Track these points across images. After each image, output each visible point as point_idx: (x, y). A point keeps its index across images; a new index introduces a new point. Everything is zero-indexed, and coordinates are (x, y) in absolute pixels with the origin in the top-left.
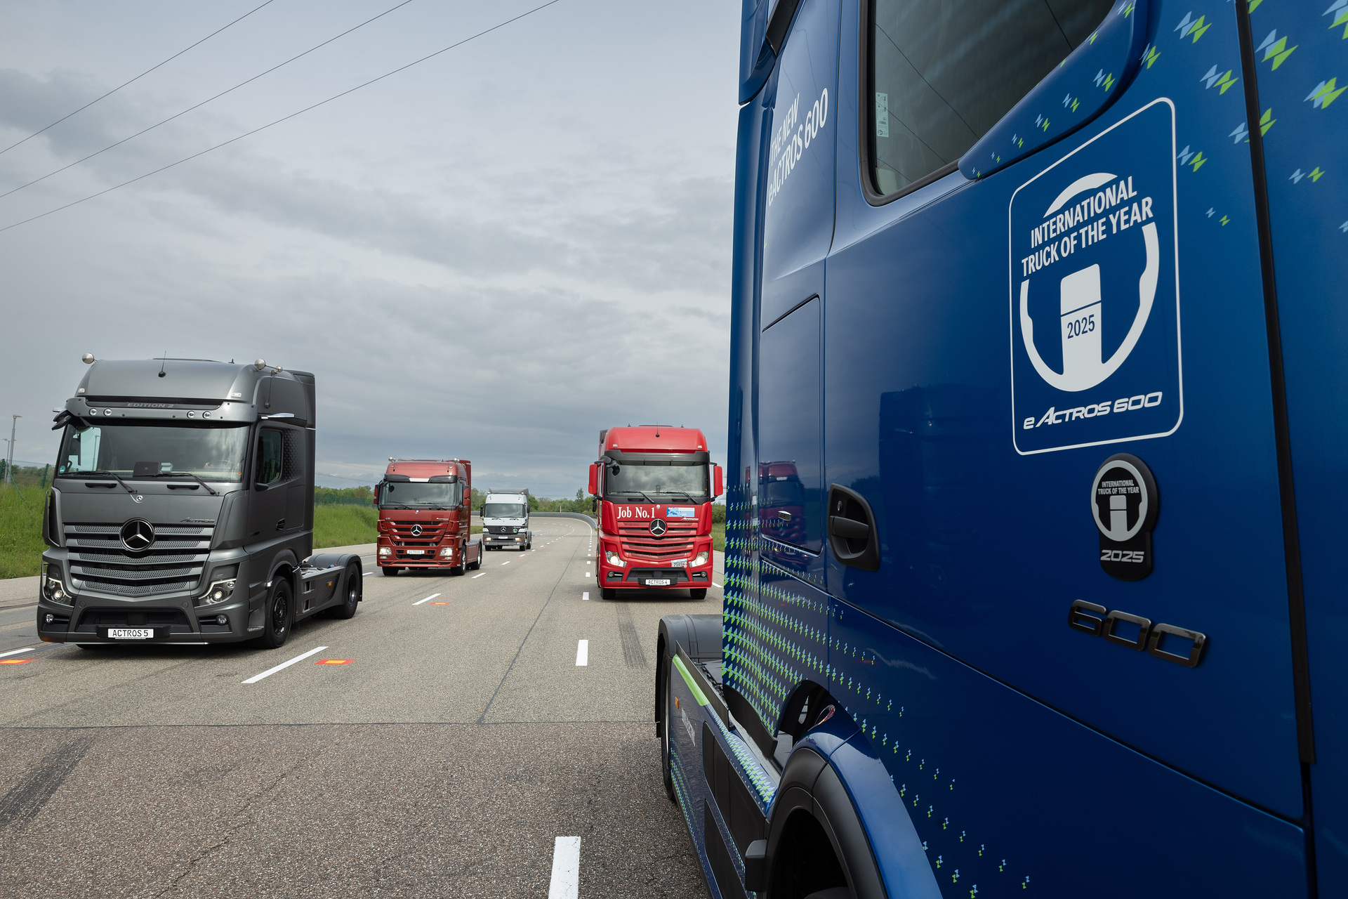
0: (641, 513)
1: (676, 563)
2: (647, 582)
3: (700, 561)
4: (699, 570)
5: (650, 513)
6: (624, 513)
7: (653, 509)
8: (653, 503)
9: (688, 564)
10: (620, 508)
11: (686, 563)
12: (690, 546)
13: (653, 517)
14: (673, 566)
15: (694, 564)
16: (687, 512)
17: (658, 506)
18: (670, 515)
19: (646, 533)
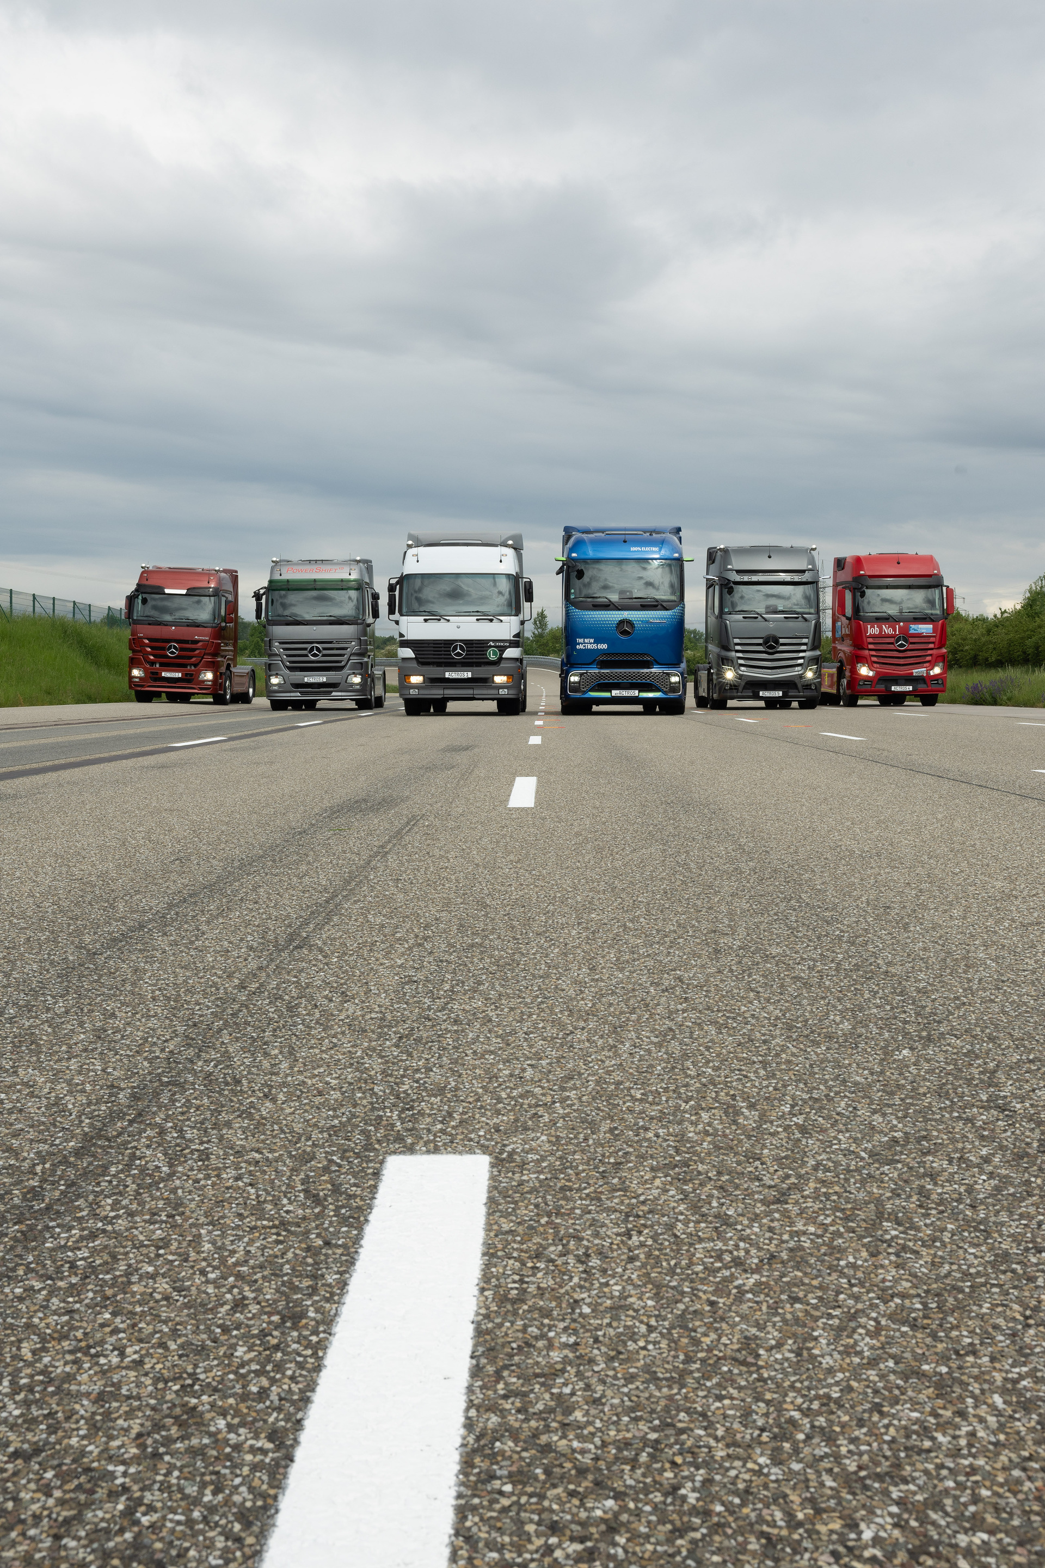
0: (887, 630)
2: (893, 688)
4: (936, 677)
16: (925, 629)
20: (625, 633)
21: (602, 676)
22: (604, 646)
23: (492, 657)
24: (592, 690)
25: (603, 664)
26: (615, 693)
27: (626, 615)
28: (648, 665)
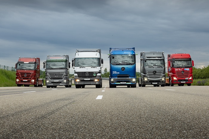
20: (123, 70)
21: (118, 79)
22: (119, 73)
23: (95, 76)
24: (116, 82)
25: (118, 77)
26: (121, 83)
27: (123, 66)
28: (128, 77)
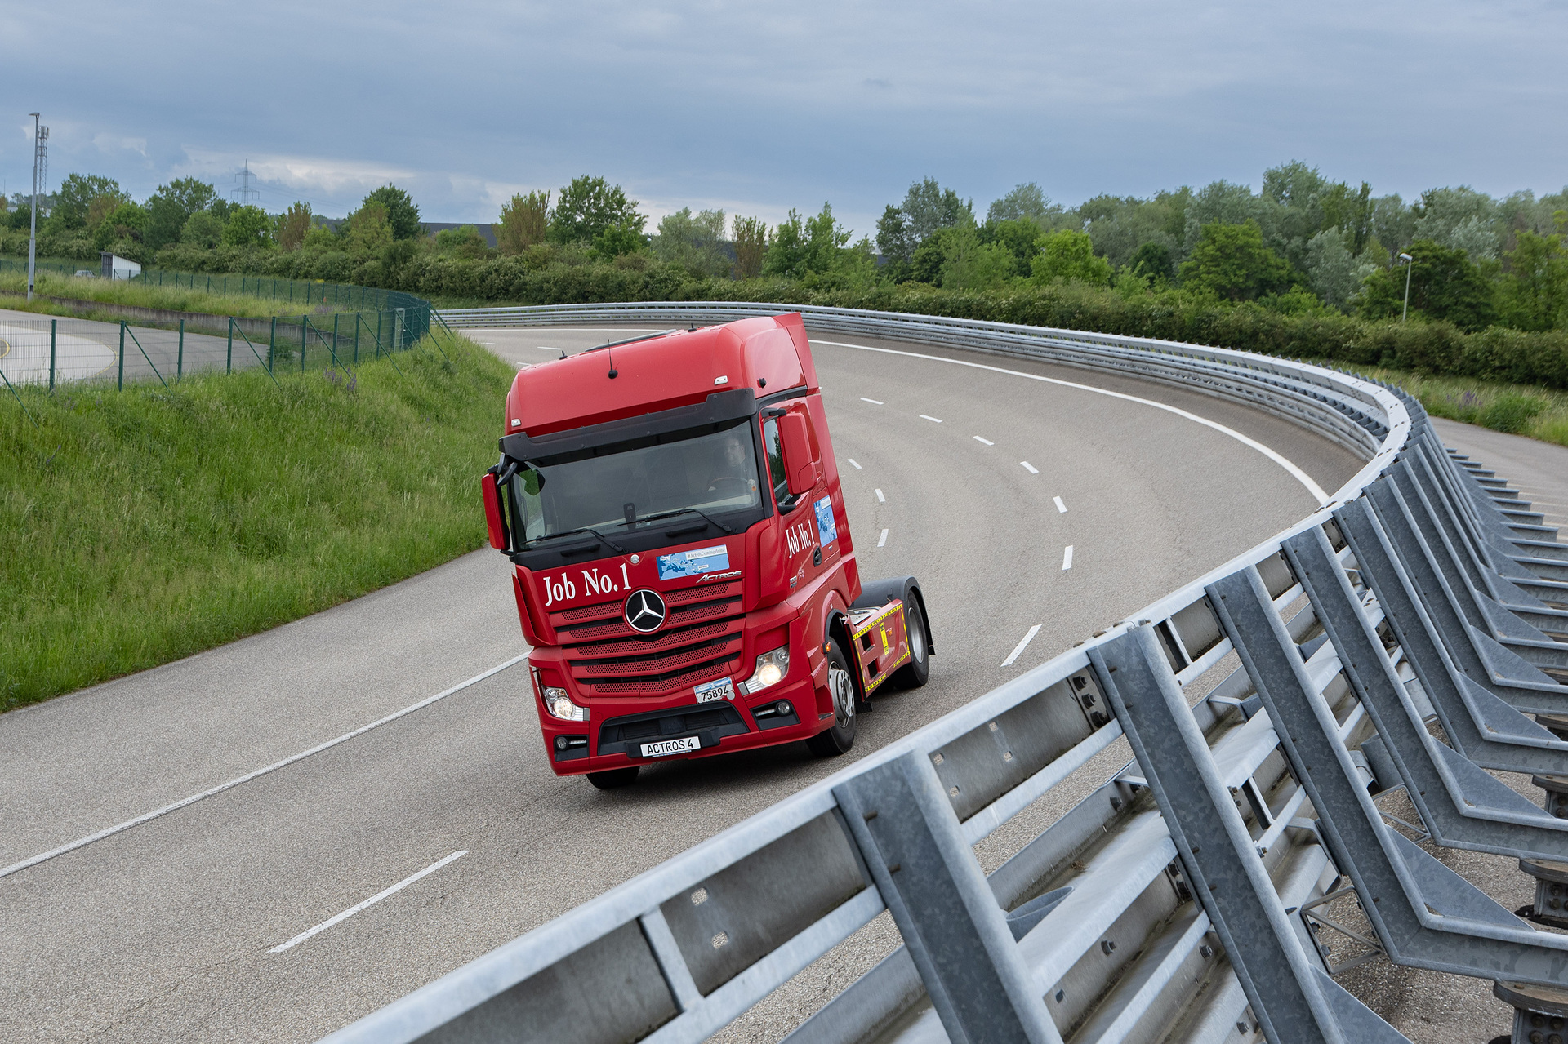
0: (596, 581)
1: (706, 692)
2: (647, 750)
3: (769, 675)
4: (768, 696)
5: (617, 579)
6: (561, 590)
7: (623, 567)
8: (620, 553)
9: (736, 690)
10: (547, 579)
11: (730, 687)
12: (734, 645)
13: (627, 587)
14: (700, 700)
15: (754, 685)
16: (709, 559)
17: (635, 558)
18: (667, 575)
19: (616, 631)
